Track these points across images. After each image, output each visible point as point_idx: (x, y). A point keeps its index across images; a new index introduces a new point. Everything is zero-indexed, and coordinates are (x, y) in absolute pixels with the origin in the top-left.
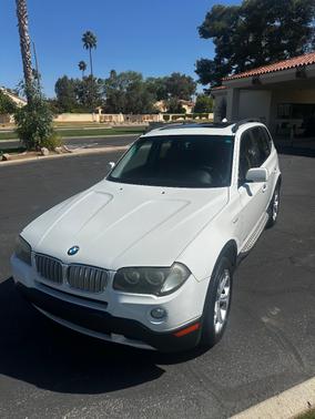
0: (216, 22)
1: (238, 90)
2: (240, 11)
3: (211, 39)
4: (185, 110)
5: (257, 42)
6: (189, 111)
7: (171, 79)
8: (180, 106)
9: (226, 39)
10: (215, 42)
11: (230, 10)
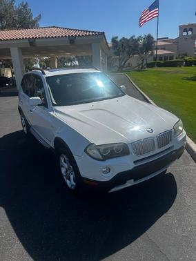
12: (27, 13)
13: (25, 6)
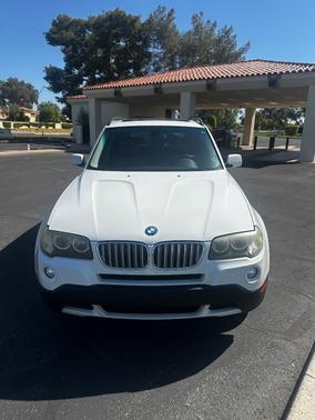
0: (64, 31)
1: (99, 101)
2: (87, 25)
3: (59, 48)
4: (28, 119)
5: (106, 58)
6: (33, 120)
7: (7, 84)
8: (22, 113)
9: (74, 50)
10: (64, 51)
11: (76, 23)
12: (229, 42)
13: (227, 33)
